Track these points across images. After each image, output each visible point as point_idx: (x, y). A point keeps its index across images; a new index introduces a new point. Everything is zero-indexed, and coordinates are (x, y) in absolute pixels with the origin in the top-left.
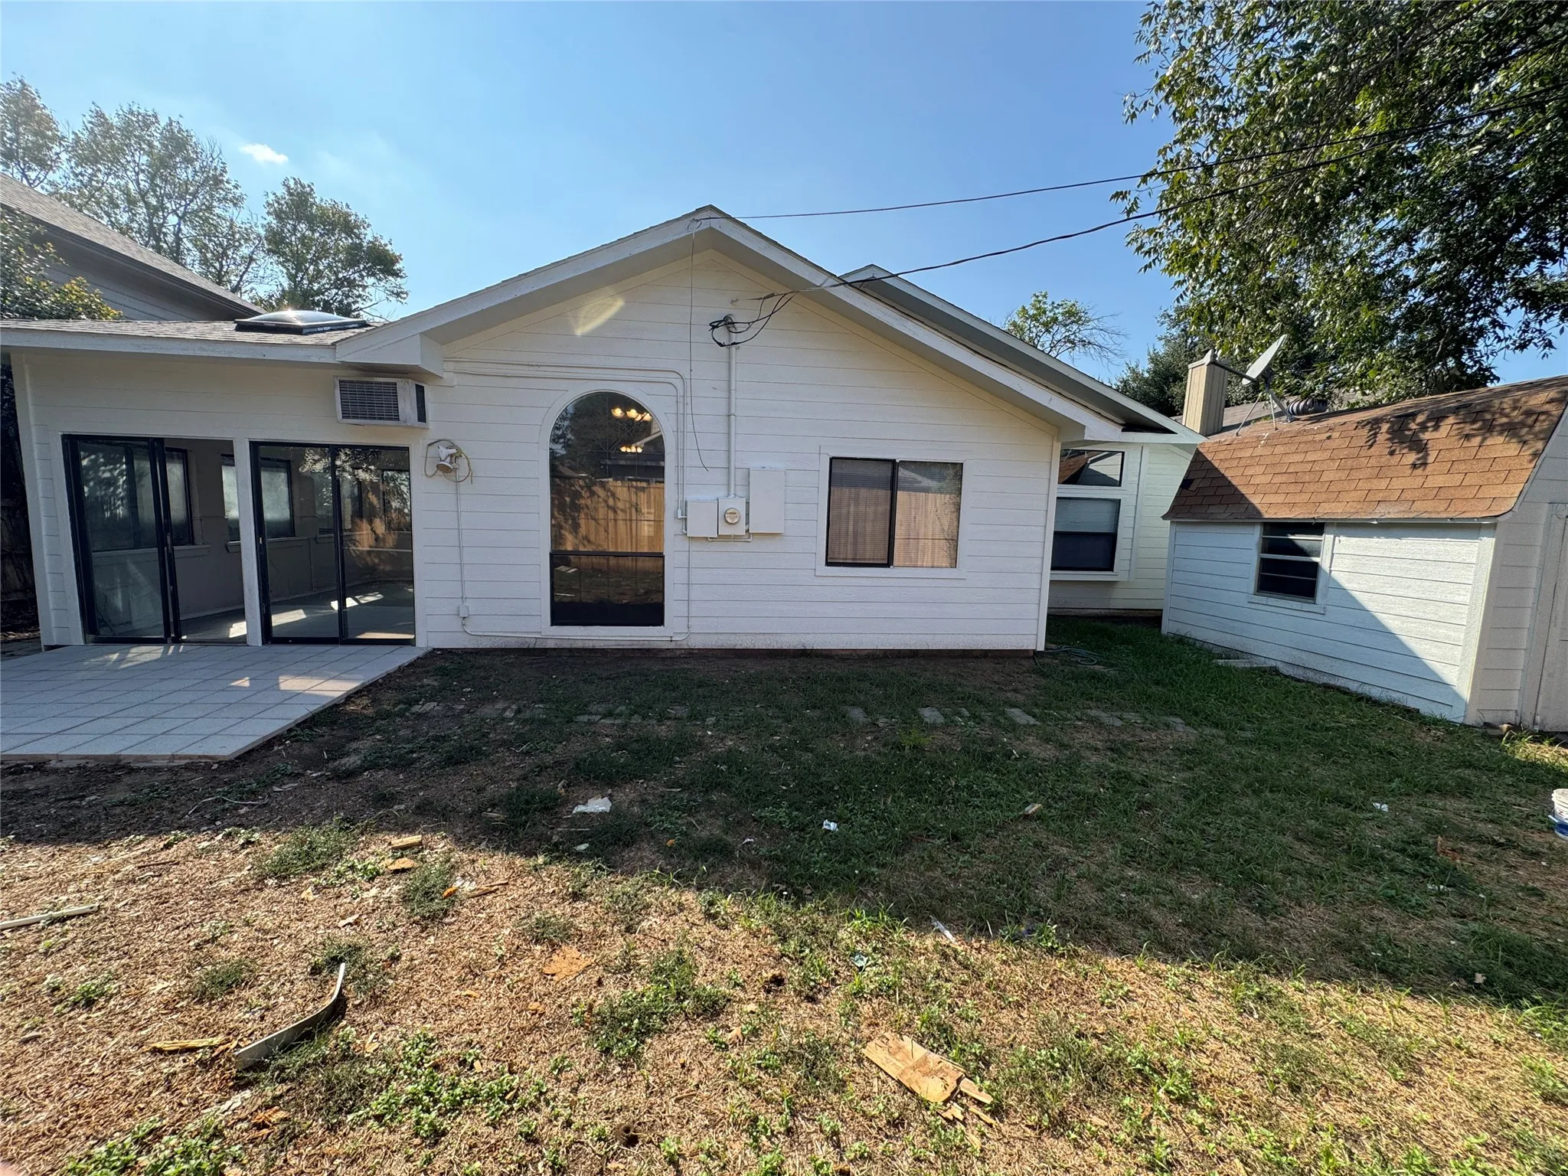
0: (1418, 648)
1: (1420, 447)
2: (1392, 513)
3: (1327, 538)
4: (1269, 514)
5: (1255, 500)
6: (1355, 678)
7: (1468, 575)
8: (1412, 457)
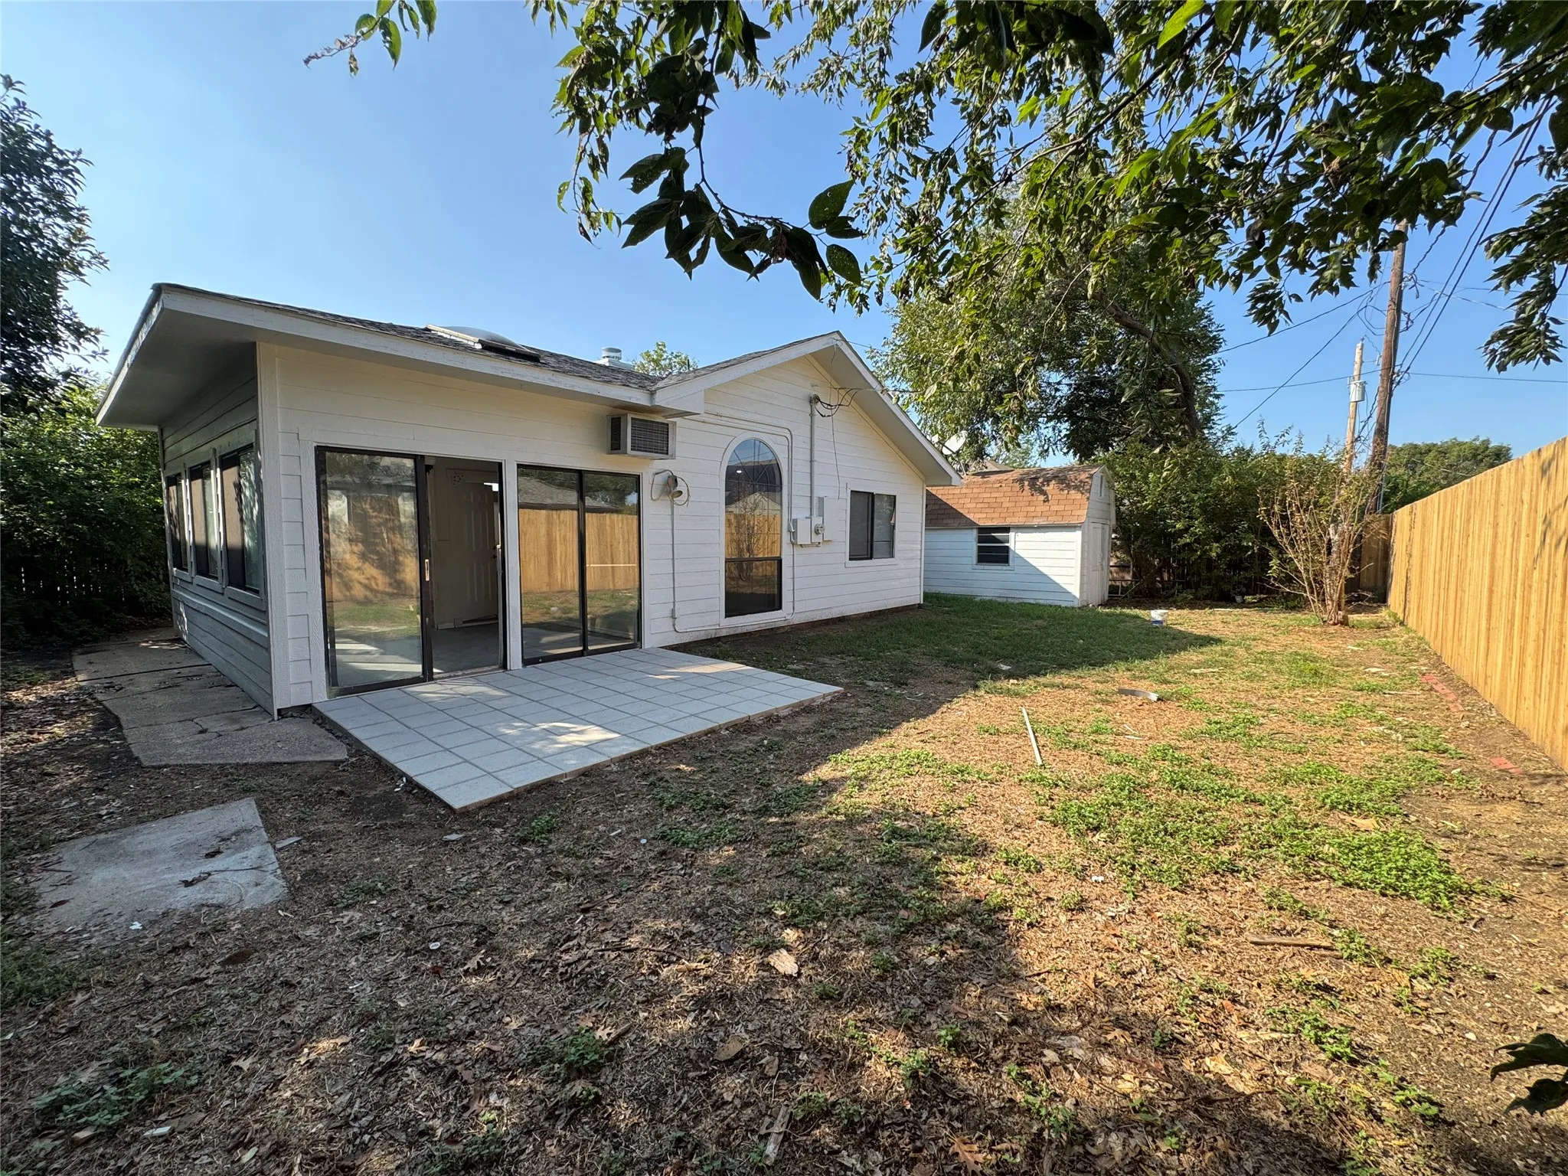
0: (1057, 580)
1: (1044, 493)
2: (1042, 522)
3: (1012, 535)
4: (982, 523)
5: (971, 516)
6: (1031, 597)
7: (1072, 563)
8: (1042, 498)
